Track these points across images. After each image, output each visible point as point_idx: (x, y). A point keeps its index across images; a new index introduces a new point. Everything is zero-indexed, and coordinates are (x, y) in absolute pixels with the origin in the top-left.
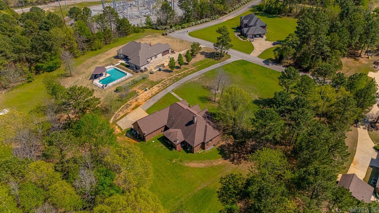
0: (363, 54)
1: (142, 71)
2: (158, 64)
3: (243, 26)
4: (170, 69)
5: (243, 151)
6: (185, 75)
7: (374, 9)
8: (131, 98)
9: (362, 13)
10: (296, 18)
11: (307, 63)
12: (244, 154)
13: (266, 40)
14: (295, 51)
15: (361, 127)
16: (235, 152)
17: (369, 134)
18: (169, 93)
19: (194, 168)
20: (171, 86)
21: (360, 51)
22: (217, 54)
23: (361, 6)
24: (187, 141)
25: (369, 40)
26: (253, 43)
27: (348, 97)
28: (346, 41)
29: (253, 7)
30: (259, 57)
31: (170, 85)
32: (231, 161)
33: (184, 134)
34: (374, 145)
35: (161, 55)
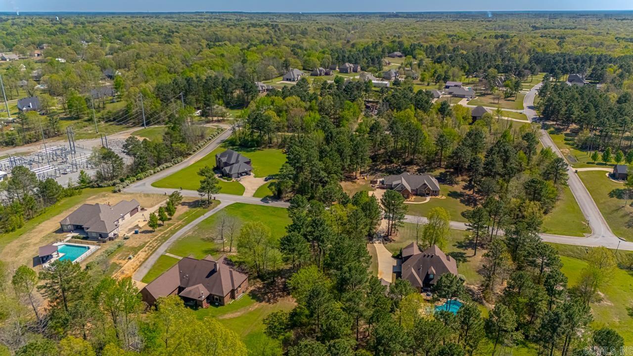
0: (358, 175)
1: (111, 239)
2: (130, 227)
3: (222, 165)
4: (151, 229)
5: (276, 290)
6: (173, 232)
7: (355, 130)
8: (113, 271)
9: (345, 135)
10: (279, 148)
11: (308, 193)
12: (277, 292)
13: (255, 177)
14: (293, 182)
15: (377, 242)
16: (268, 293)
17: (385, 247)
18: (162, 255)
19: (230, 319)
20: (161, 247)
21: (354, 174)
22: (203, 201)
23: (342, 128)
24: (213, 293)
25: (359, 160)
26: (241, 182)
27: (357, 210)
28: (339, 164)
29: (223, 142)
30: (254, 196)
31: (159, 246)
32: (267, 302)
33: (207, 287)
34: (391, 255)
35: (129, 215)
